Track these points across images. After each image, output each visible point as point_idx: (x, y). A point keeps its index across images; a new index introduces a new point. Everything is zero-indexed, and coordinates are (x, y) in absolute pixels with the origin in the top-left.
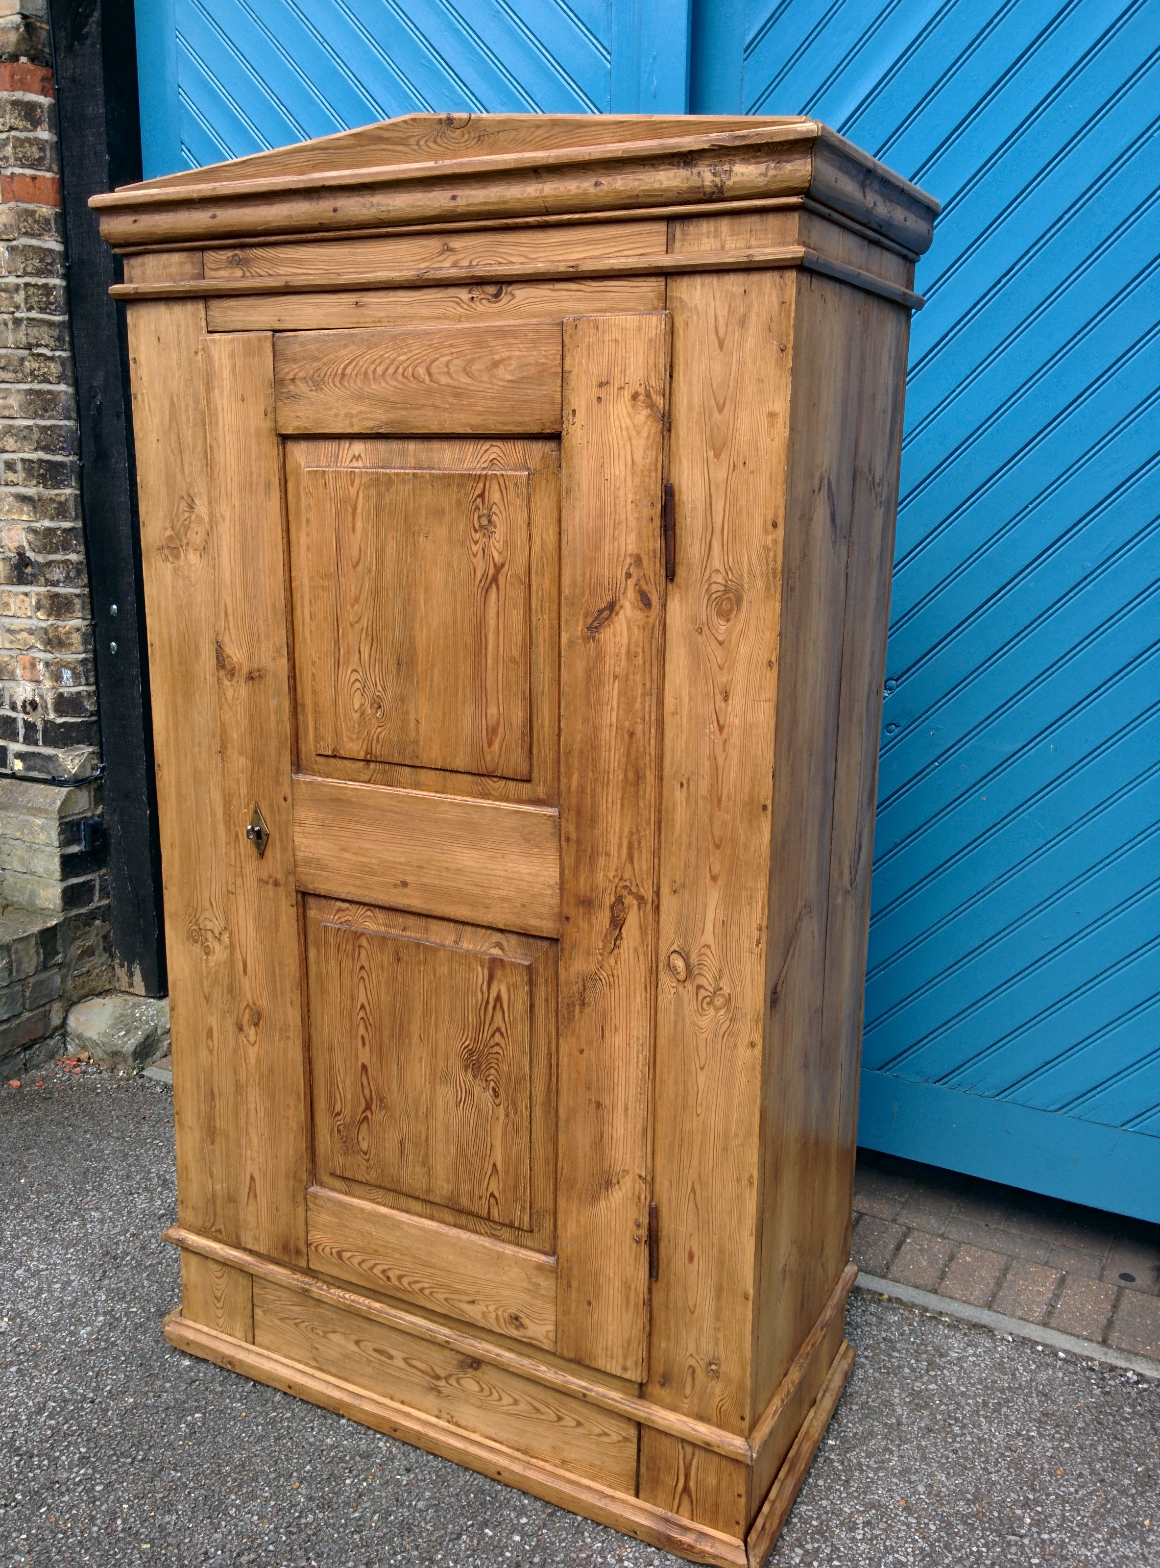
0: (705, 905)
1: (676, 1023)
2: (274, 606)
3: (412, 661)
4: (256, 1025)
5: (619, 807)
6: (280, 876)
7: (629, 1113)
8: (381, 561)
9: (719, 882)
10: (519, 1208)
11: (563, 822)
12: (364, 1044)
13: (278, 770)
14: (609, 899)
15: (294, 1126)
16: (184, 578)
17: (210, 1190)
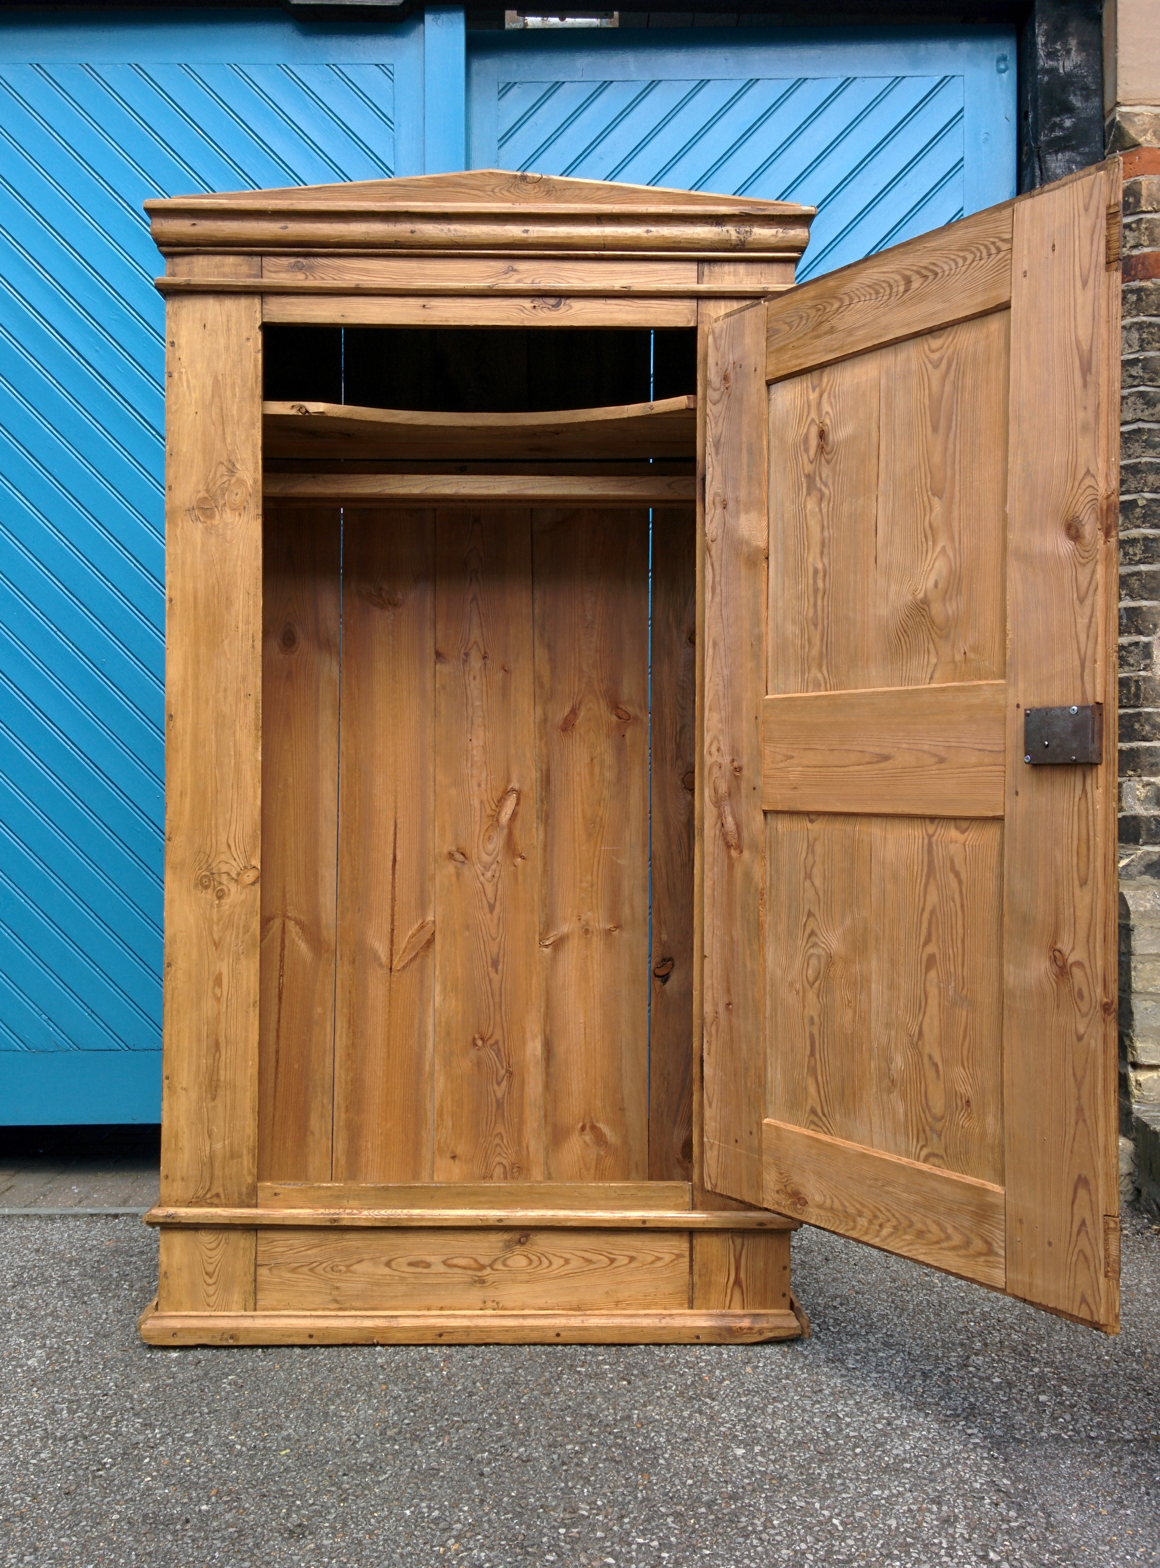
16: (218, 536)
17: (208, 1152)
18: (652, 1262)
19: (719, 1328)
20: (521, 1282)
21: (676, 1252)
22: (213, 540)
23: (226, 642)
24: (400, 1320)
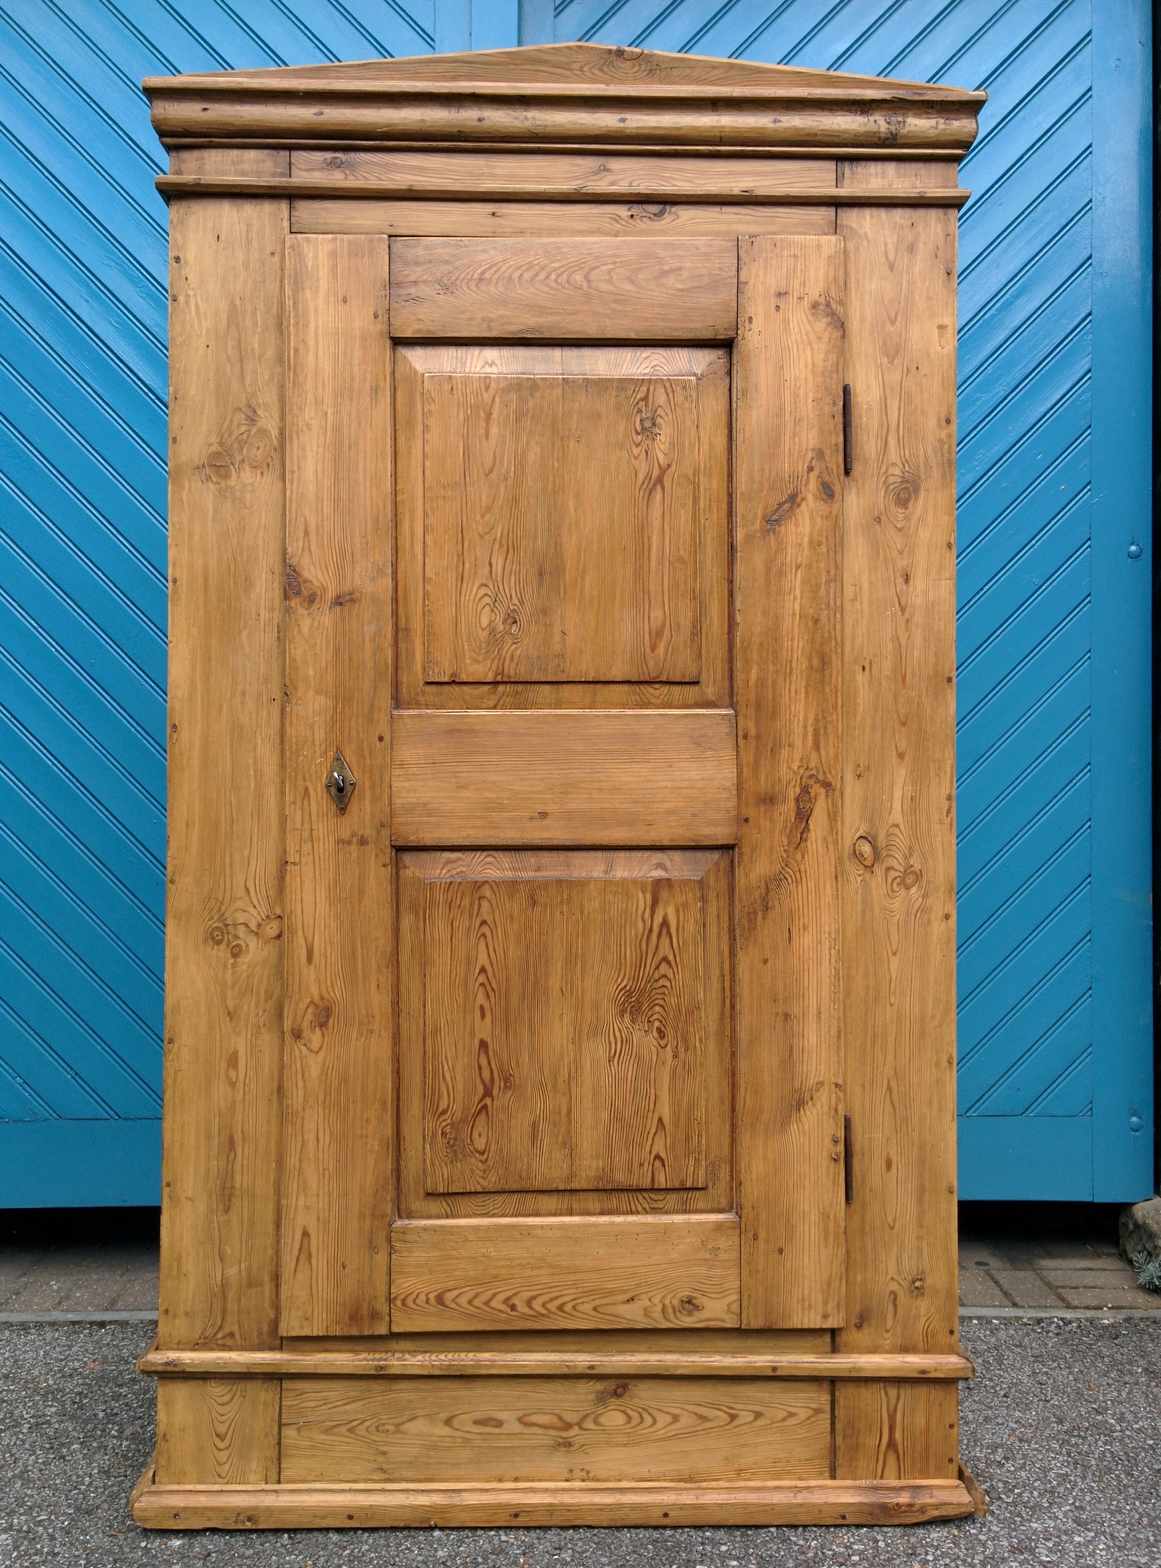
0: (892, 785)
1: (864, 912)
2: (376, 521)
3: (559, 569)
4: (322, 1025)
5: (803, 695)
6: (368, 832)
7: (823, 1016)
8: (521, 465)
9: (907, 759)
10: (692, 1163)
11: (741, 719)
12: (483, 1016)
13: (372, 705)
14: (793, 792)
15: (375, 1145)
16: (234, 500)
17: (219, 1279)
18: (784, 1419)
19: (871, 1505)
20: (617, 1445)
21: (814, 1406)
22: (228, 506)
23: (244, 633)
24: (465, 1495)
